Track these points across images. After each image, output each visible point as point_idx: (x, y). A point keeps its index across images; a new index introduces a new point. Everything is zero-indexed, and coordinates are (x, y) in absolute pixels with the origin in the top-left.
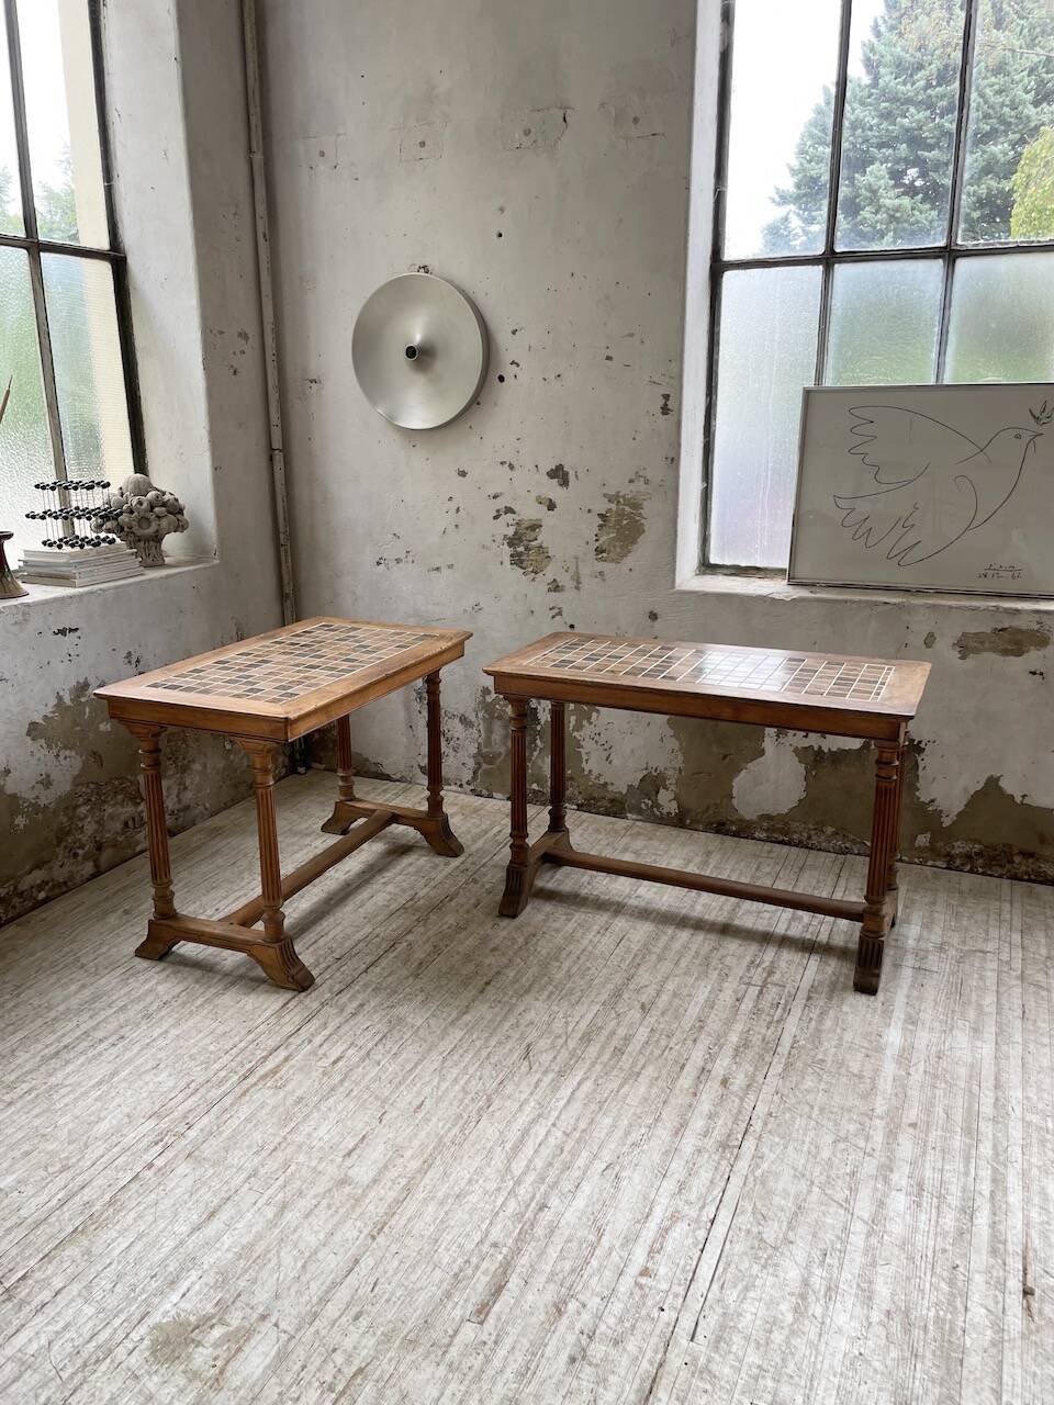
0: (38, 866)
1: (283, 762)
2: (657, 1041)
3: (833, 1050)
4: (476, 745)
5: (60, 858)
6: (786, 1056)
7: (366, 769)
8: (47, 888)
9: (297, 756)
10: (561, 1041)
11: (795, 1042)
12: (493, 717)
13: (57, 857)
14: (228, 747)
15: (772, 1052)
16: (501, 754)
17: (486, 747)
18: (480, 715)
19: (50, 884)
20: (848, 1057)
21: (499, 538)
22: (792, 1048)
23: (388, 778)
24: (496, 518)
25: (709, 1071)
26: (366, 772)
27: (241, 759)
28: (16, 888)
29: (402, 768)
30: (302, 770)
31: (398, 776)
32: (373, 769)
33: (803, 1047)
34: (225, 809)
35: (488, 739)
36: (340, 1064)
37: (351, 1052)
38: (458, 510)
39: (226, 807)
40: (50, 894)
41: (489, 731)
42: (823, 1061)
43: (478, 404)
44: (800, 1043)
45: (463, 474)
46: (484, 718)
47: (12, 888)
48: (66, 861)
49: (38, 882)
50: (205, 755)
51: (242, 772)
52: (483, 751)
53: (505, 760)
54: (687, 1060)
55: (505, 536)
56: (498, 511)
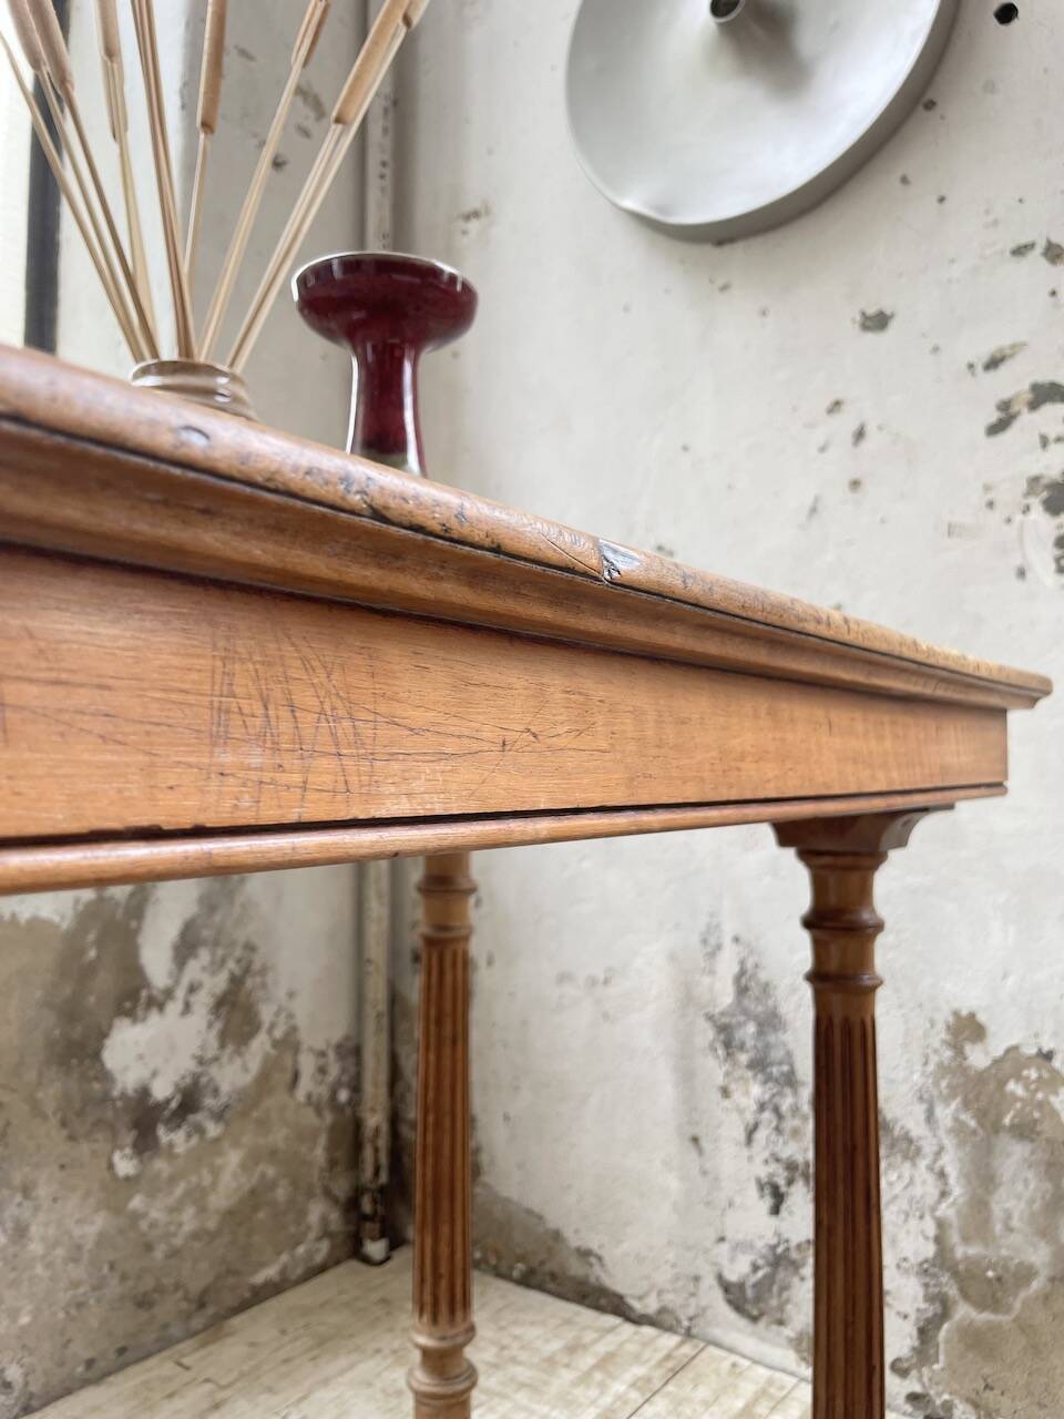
1: (324, 1220)
4: (930, 1228)
7: (548, 1267)
9: (367, 1206)
12: (996, 1128)
14: (125, 1165)
16: (1025, 1274)
17: (966, 1240)
18: (945, 1114)
21: (1011, 492)
23: (614, 1305)
24: (996, 429)
26: (553, 1276)
27: (176, 1209)
29: (663, 1277)
30: (375, 1248)
31: (650, 1306)
32: (576, 1268)
34: (85, 1383)
35: (979, 1207)
38: (860, 435)
39: (95, 1373)
41: (984, 1179)
43: (930, 105)
45: (877, 322)
46: (959, 1129)
50: (26, 1191)
51: (174, 1253)
52: (960, 1252)
53: (1046, 1298)
55: (1034, 481)
56: (1005, 406)
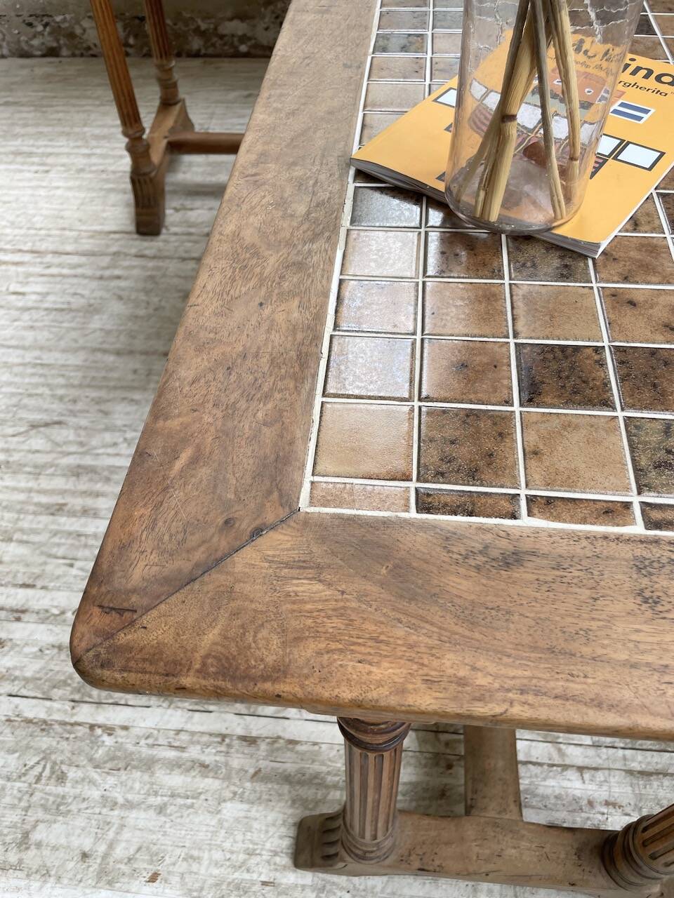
0: (242, 17)
2: (86, 546)
3: (95, 794)
5: (267, 20)
6: (72, 721)
8: (249, 44)
10: (73, 449)
11: (109, 730)
13: (263, 17)
15: (77, 697)
19: (253, 42)
20: (80, 822)
22: (92, 727)
25: (18, 619)
28: (216, 29)
33: (95, 742)
36: (14, 297)
37: (34, 297)
40: (253, 51)
42: (62, 779)
44: (105, 738)
47: (212, 26)
48: (272, 26)
49: (240, 33)
54: (43, 588)
